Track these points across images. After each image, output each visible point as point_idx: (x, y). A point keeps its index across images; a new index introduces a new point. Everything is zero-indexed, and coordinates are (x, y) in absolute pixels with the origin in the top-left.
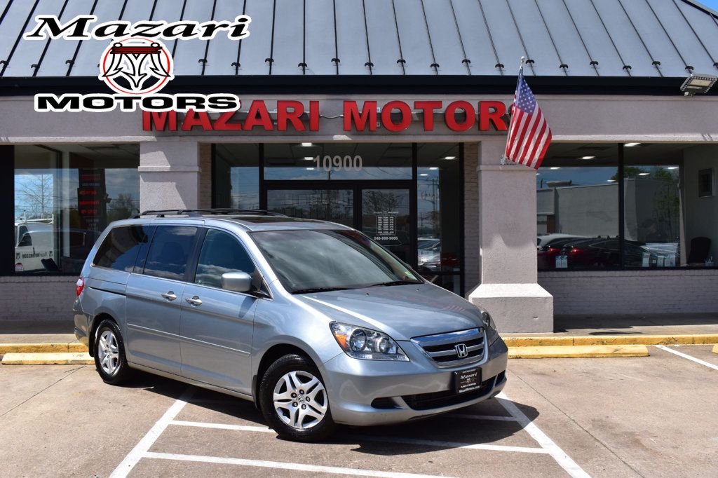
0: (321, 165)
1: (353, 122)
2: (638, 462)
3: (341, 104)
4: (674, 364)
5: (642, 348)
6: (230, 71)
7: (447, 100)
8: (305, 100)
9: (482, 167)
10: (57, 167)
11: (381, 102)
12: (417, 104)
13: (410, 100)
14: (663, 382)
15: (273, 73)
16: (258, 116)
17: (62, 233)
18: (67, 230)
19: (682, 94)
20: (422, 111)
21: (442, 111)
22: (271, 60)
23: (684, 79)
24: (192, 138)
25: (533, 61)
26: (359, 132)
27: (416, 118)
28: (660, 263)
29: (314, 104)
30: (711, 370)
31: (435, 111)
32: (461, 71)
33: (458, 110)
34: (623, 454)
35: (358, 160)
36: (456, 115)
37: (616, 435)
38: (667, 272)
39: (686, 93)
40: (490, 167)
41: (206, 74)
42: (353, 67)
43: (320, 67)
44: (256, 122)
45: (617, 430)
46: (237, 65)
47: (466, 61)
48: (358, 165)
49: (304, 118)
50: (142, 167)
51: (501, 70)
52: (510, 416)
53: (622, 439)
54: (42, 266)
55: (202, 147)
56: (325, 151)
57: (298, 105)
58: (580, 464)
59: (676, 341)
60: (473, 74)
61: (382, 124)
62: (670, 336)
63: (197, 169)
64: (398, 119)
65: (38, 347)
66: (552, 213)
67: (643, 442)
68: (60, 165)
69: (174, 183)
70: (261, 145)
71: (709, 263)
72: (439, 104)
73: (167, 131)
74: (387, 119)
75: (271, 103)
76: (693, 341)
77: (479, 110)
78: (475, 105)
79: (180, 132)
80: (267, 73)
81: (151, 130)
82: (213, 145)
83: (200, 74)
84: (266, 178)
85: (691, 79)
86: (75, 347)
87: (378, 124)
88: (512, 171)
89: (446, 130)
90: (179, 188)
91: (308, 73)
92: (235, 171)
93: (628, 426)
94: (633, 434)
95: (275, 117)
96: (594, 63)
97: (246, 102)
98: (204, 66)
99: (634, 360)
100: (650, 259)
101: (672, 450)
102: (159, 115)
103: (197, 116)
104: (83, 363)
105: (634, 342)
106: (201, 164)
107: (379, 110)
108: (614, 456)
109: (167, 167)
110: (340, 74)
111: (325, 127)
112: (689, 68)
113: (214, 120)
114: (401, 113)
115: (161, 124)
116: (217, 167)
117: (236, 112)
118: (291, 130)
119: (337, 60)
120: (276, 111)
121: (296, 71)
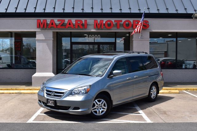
0: (88, 37)
1: (96, 26)
2: (163, 117)
3: (93, 21)
4: (185, 95)
5: (177, 91)
6: (62, 11)
7: (124, 20)
8: (83, 20)
9: (133, 39)
10: (11, 37)
11: (105, 20)
12: (115, 21)
13: (113, 20)
14: (180, 100)
15: (74, 12)
16: (70, 24)
17: (12, 57)
18: (14, 56)
19: (192, 18)
20: (116, 23)
21: (122, 23)
22: (73, 8)
23: (193, 14)
24: (51, 30)
26: (99, 29)
27: (115, 25)
28: (188, 67)
29: (86, 21)
30: (195, 97)
31: (120, 23)
32: (128, 11)
33: (127, 23)
34: (161, 116)
35: (99, 36)
36: (126, 24)
37: (161, 112)
38: (190, 70)
39: (194, 18)
40: (136, 39)
41: (55, 12)
42: (97, 10)
43: (88, 10)
44: (69, 26)
45: (162, 110)
46: (64, 9)
47: (130, 8)
49: (82, 25)
50: (37, 38)
51: (140, 11)
53: (162, 112)
54: (7, 66)
55: (54, 33)
56: (90, 34)
57: (81, 21)
58: (148, 118)
59: (188, 89)
60: (132, 12)
61: (105, 27)
63: (52, 39)
64: (110, 25)
65: (8, 89)
66: (166, 51)
67: (167, 113)
68: (12, 37)
69: (46, 43)
70: (71, 32)
72: (121, 21)
73: (44, 28)
74: (106, 25)
75: (73, 20)
76: (194, 90)
77: (133, 23)
78: (132, 21)
79: (48, 28)
80: (72, 12)
81: (39, 28)
82: (57, 32)
83: (53, 12)
84: (73, 41)
85: (195, 14)
86: (18, 89)
87: (104, 27)
88: (143, 40)
89: (123, 28)
90: (47, 44)
91: (84, 12)
92: (63, 39)
93: (165, 110)
94: (165, 111)
95: (74, 25)
96: (167, 9)
97: (66, 20)
98: (54, 9)
99: (175, 94)
100: (185, 66)
101: (174, 115)
102: (42, 23)
103: (52, 24)
104: (21, 93)
105: (176, 89)
106: (53, 37)
107: (104, 22)
108: (158, 116)
109: (44, 38)
110: (93, 12)
111: (89, 27)
112: (195, 10)
113: (57, 25)
114: (111, 23)
115: (42, 26)
116: (58, 38)
117: (64, 23)
118: (79, 28)
119: (92, 8)
120: (75, 23)
121: (81, 11)
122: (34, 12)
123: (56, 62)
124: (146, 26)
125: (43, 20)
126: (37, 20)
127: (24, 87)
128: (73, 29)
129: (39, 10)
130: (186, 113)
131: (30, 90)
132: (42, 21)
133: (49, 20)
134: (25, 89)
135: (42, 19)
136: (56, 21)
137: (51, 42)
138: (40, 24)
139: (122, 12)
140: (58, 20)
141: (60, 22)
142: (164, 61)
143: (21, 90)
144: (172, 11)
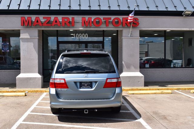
0: (75, 36)
1: (84, 23)
2: (165, 124)
3: (81, 18)
4: (179, 96)
5: (170, 91)
6: (47, 8)
7: (113, 17)
8: (70, 17)
9: (123, 37)
11: (93, 18)
12: (104, 19)
13: (102, 17)
14: (175, 101)
15: (61, 9)
16: (56, 22)
19: (183, 16)
20: (105, 21)
21: (111, 21)
22: (60, 5)
23: (183, 11)
24: (36, 28)
25: (139, 6)
26: (87, 27)
27: (104, 23)
28: (176, 66)
29: (73, 18)
30: (190, 97)
31: (109, 21)
32: (117, 9)
33: (116, 20)
34: (161, 121)
35: (86, 35)
36: (115, 22)
38: (178, 69)
39: (184, 16)
40: (126, 38)
41: (40, 9)
42: (85, 7)
43: (75, 7)
45: (160, 115)
46: (50, 6)
47: (119, 6)
48: (86, 36)
49: (69, 22)
50: (21, 37)
51: (129, 8)
52: (129, 111)
53: (161, 117)
55: (39, 31)
56: (77, 32)
57: (68, 18)
58: (148, 124)
59: (180, 89)
60: (121, 10)
62: (178, 88)
63: (38, 38)
64: (98, 23)
66: (147, 51)
67: (167, 118)
70: (57, 31)
71: (191, 66)
72: (110, 19)
73: (28, 26)
74: (95, 23)
75: (60, 18)
76: (185, 89)
77: (122, 20)
79: (33, 27)
80: (59, 9)
81: (24, 26)
82: (43, 30)
84: (59, 40)
85: (185, 11)
87: (92, 24)
88: (132, 39)
89: (113, 26)
91: (71, 9)
92: (50, 38)
93: (163, 114)
94: (164, 116)
95: (61, 22)
96: (157, 6)
97: (52, 18)
98: (40, 6)
99: (167, 94)
100: (174, 65)
101: (175, 120)
102: (26, 21)
103: (37, 22)
104: (3, 96)
105: (168, 89)
106: (39, 36)
107: (92, 20)
108: (158, 122)
109: (29, 37)
110: (81, 9)
111: (76, 25)
112: (185, 8)
113: (43, 23)
114: (99, 21)
115: (27, 24)
116: (44, 37)
117: (50, 21)
118: (66, 26)
119: (80, 5)
120: (61, 20)
121: (67, 8)
122: (18, 9)
123: (42, 62)
124: (136, 24)
125: (28, 17)
126: (21, 17)
127: (7, 89)
128: (59, 27)
129: (24, 7)
130: (188, 117)
131: (14, 92)
132: (26, 18)
133: (33, 18)
134: (8, 92)
135: (26, 17)
136: (42, 18)
137: (37, 40)
138: (25, 21)
139: (111, 9)
140: (44, 18)
141: (45, 20)
142: (147, 60)
143: (4, 92)
144: (162, 8)
